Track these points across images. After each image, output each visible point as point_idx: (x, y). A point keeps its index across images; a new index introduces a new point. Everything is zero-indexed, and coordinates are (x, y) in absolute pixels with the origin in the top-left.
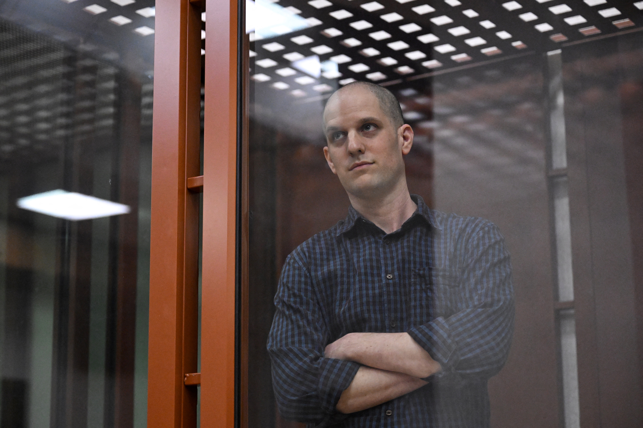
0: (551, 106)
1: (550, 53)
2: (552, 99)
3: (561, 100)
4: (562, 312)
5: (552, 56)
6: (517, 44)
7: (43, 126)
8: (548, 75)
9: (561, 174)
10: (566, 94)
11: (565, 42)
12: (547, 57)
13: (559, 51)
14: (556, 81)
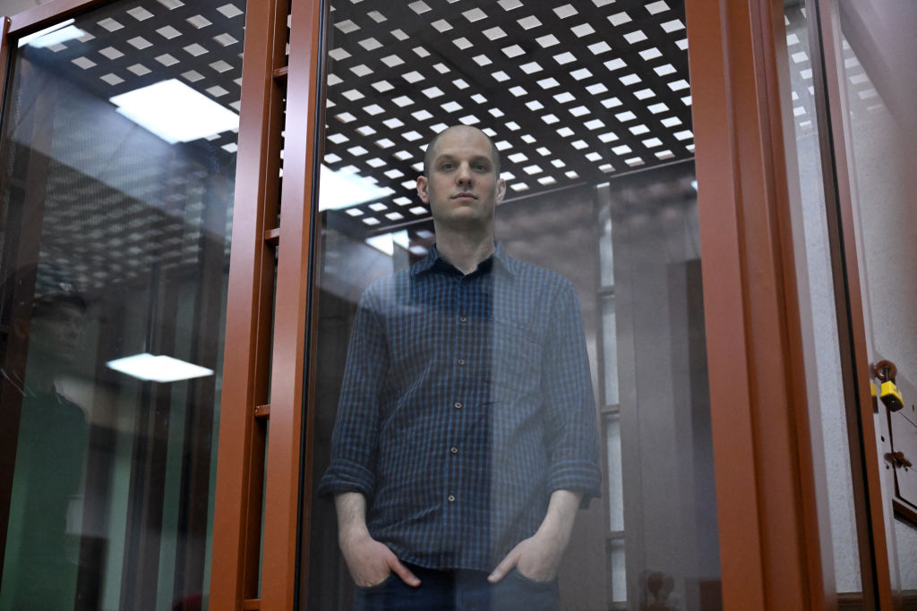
0: (601, 233)
1: (599, 186)
2: (602, 226)
3: (609, 227)
4: (609, 416)
5: (601, 189)
6: (571, 174)
7: (135, 250)
8: (598, 207)
9: (609, 291)
10: (614, 221)
11: (612, 173)
12: (597, 189)
13: (607, 184)
14: (605, 210)
